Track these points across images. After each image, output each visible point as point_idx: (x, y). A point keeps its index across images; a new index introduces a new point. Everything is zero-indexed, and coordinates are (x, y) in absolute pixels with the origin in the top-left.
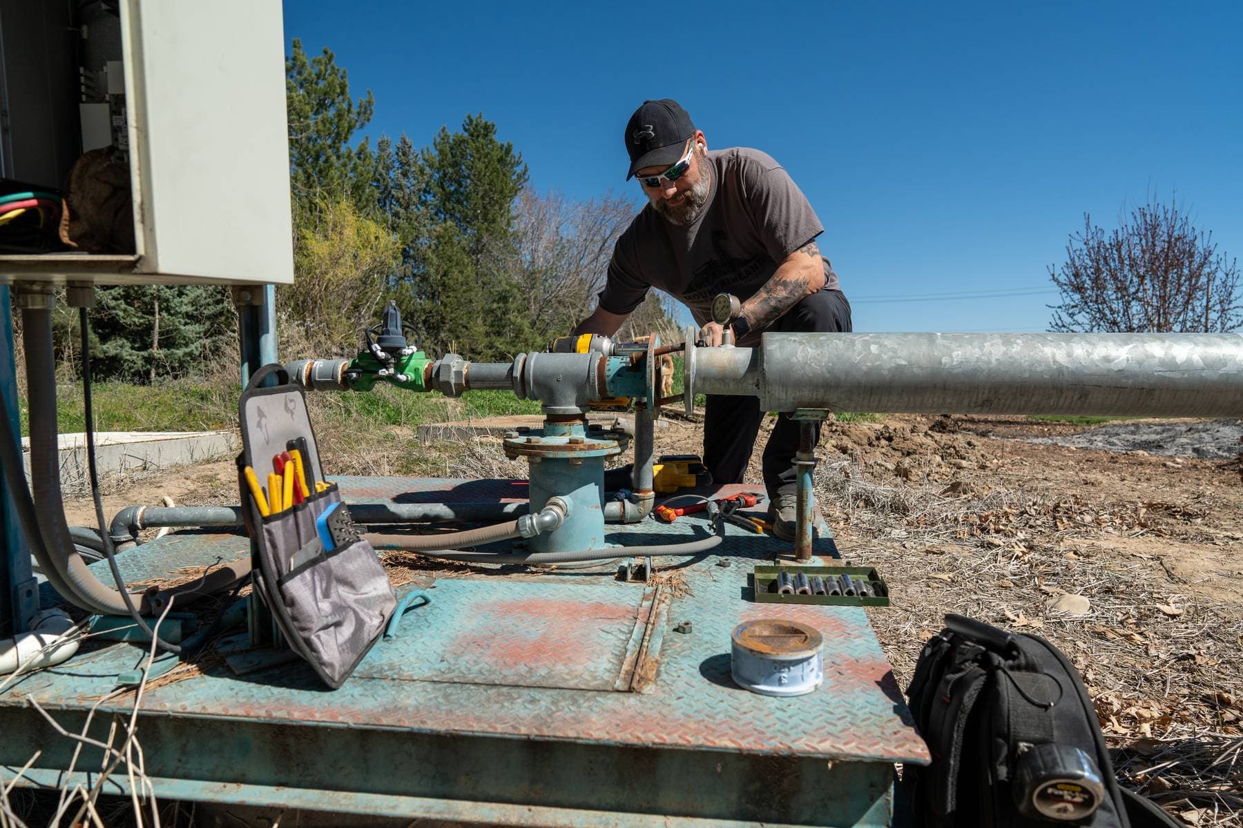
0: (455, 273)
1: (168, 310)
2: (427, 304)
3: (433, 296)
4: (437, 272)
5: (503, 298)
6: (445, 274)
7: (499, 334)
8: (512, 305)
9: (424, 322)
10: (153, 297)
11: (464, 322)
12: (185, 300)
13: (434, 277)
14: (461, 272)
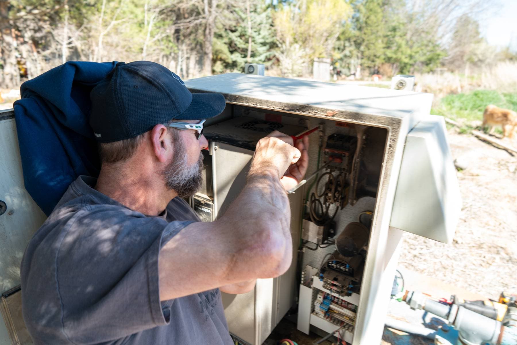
0: (372, 17)
1: (254, 41)
2: (357, 33)
3: (360, 29)
4: (364, 16)
5: (394, 29)
6: (368, 18)
7: (388, 47)
8: (398, 33)
9: (355, 41)
10: (250, 37)
11: (373, 41)
12: (261, 36)
13: (362, 19)
14: (376, 16)
